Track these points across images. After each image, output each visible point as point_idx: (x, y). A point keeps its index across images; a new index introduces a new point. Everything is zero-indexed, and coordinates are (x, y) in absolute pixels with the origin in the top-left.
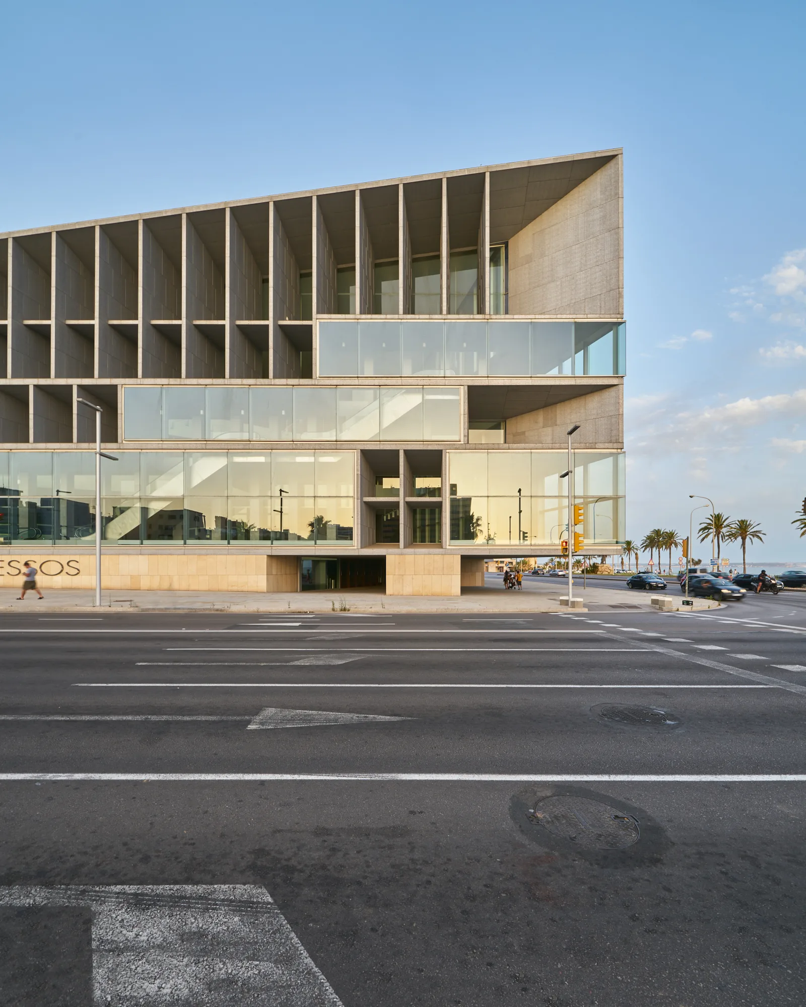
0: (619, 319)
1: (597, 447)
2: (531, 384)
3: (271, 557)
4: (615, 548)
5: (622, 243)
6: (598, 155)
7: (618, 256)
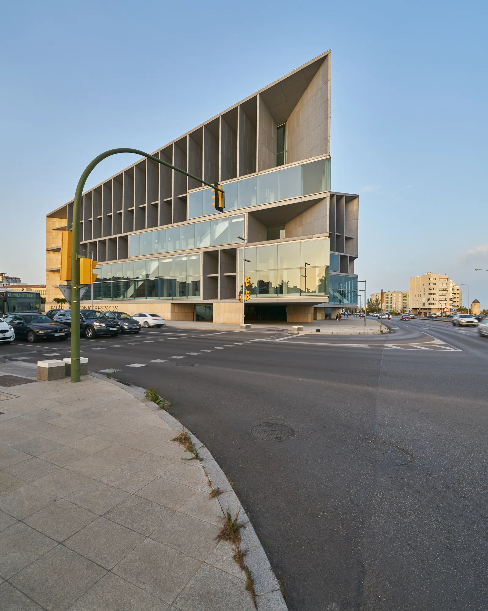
0: (327, 157)
1: (313, 237)
2: (278, 206)
3: (172, 304)
4: (324, 298)
5: (330, 109)
6: (316, 60)
7: (326, 117)
